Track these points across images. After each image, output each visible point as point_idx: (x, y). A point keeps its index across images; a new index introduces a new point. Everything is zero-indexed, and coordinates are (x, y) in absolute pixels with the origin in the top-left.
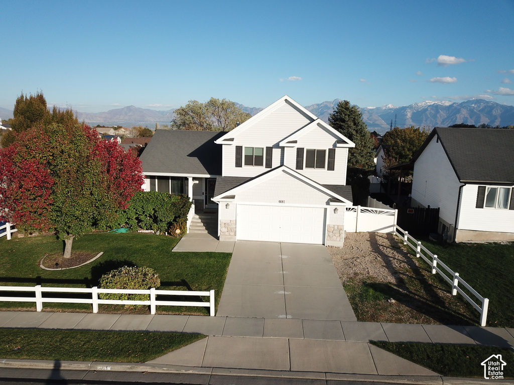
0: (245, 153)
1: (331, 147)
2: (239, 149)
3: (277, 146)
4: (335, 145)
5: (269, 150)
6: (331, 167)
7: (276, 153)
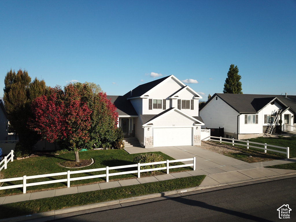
0: (153, 102)
1: (192, 99)
2: (150, 101)
3: (168, 99)
4: (193, 98)
5: (165, 101)
6: (192, 108)
7: (168, 102)
